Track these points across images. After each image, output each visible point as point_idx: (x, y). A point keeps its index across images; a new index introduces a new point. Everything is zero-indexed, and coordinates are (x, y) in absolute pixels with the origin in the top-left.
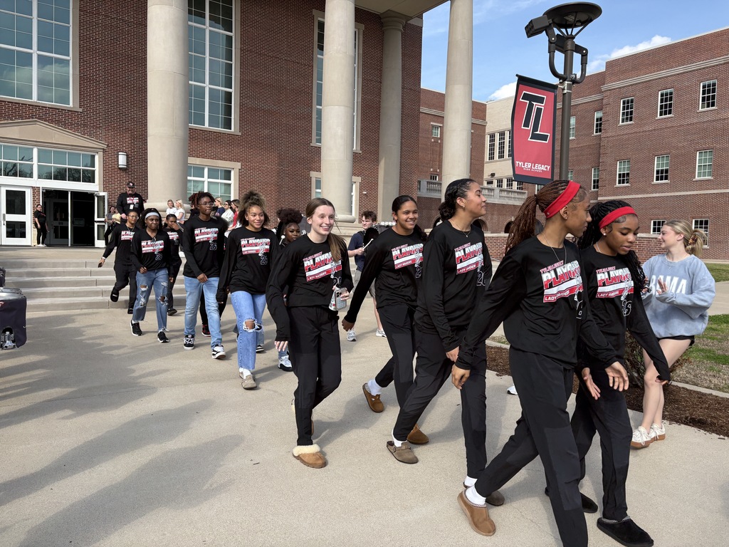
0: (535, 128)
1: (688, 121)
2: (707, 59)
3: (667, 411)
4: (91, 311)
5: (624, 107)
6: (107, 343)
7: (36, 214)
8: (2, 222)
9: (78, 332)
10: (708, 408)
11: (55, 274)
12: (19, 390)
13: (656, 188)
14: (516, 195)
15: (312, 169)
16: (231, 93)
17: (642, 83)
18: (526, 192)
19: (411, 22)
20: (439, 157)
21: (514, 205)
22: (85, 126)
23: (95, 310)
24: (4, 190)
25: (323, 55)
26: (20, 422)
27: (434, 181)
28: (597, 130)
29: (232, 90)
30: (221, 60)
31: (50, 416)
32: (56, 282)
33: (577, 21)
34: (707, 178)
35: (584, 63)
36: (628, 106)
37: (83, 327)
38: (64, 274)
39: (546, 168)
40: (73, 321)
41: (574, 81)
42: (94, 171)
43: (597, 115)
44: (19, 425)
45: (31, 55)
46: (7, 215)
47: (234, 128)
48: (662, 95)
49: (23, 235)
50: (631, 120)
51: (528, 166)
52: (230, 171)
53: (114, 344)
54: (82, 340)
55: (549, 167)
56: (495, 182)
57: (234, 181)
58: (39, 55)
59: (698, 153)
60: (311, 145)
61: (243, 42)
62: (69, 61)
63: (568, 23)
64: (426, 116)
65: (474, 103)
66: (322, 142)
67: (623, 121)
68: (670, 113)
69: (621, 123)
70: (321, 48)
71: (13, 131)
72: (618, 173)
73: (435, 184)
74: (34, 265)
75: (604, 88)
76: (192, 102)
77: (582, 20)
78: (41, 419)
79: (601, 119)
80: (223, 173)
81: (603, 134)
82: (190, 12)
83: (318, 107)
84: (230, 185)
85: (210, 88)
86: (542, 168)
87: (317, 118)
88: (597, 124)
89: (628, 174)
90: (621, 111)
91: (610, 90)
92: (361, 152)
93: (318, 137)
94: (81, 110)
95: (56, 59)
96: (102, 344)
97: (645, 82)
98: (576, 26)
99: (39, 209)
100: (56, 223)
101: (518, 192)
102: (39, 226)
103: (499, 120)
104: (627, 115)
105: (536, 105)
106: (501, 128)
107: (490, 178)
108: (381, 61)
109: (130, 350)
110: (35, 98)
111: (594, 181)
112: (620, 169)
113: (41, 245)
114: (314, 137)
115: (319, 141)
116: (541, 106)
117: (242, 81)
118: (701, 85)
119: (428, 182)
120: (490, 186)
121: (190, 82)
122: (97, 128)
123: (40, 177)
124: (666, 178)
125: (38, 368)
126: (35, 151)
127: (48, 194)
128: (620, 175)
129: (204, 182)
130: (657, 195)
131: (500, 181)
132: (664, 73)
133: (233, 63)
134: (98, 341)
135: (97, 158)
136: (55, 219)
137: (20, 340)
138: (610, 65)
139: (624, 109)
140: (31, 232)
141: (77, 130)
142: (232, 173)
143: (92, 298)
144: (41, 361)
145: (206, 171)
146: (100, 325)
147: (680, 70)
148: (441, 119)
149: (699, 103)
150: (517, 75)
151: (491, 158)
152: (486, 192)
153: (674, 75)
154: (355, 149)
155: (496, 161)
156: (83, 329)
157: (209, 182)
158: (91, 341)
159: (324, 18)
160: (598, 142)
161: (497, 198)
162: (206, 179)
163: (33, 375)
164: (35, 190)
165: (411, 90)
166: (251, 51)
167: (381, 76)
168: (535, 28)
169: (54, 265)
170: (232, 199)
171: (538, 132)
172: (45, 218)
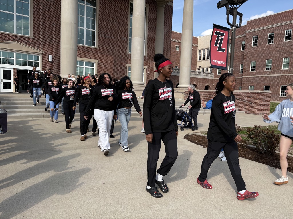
0: (220, 46)
1: (280, 46)
2: (288, 21)
3: (274, 164)
4: (36, 119)
5: (254, 40)
6: (42, 132)
7: (15, 79)
8: (1, 82)
9: (30, 127)
10: (291, 163)
11: (22, 104)
12: (5, 151)
13: (266, 73)
15: (127, 63)
16: (95, 32)
17: (261, 30)
18: (214, 73)
19: (168, 4)
20: (179, 59)
21: (208, 79)
22: (35, 44)
23: (38, 119)
24: (2, 69)
25: (132, 17)
26: (5, 165)
27: (176, 69)
28: (242, 49)
29: (95, 30)
30: (91, 18)
31: (17, 162)
32: (22, 107)
33: (238, 2)
34: (287, 69)
35: (241, 19)
37: (33, 125)
38: (26, 104)
39: (224, 63)
40: (29, 123)
41: (237, 27)
42: (39, 62)
43: (243, 43)
45: (13, 15)
46: (3, 80)
47: (96, 46)
48: (269, 35)
49: (10, 88)
50: (256, 45)
51: (216, 62)
52: (94, 63)
53: (45, 132)
54: (32, 131)
56: (201, 70)
57: (95, 67)
58: (17, 15)
59: (283, 59)
60: (127, 53)
61: (100, 11)
62: (29, 17)
63: (235, 3)
64: (174, 42)
65: (193, 38)
66: (131, 52)
67: (253, 46)
68: (272, 42)
69: (252, 46)
70: (132, 14)
71: (6, 46)
72: (251, 66)
74: (13, 100)
75: (246, 32)
76: (79, 35)
77: (240, 2)
78: (14, 163)
79: (244, 44)
80: (91, 64)
81: (245, 51)
83: (130, 38)
84: (94, 69)
85: (86, 30)
86: (222, 63)
87: (130, 42)
88: (243, 47)
89: (255, 67)
90: (253, 41)
91: (248, 33)
92: (147, 56)
93: (130, 50)
94: (33, 38)
95: (24, 17)
96: (40, 133)
97: (262, 30)
98: (238, 4)
99: (16, 77)
100: (23, 83)
101: (210, 74)
102: (16, 84)
103: (204, 43)
104: (255, 43)
105: (221, 37)
106: (204, 48)
107: (199, 68)
108: (156, 20)
109: (52, 135)
110: (15, 33)
111: (241, 70)
112: (251, 65)
113: (17, 92)
114: (128, 50)
115: (130, 52)
116: (223, 37)
117: (99, 27)
118: (285, 31)
120: (199, 71)
121: (78, 27)
122: (40, 45)
123: (16, 64)
124: (270, 69)
125: (14, 142)
126: (15, 54)
127: (20, 71)
128: (252, 67)
129: (83, 67)
130: (267, 75)
131: (203, 69)
132: (270, 26)
133: (96, 19)
134: (38, 131)
135: (40, 57)
136: (23, 82)
137: (4, 130)
138: (248, 23)
139: (254, 41)
140: (13, 86)
141: (32, 46)
142: (95, 64)
143: (37, 114)
144: (15, 139)
145: (84, 63)
146: (40, 125)
147: (277, 25)
148: (180, 43)
149: (284, 39)
150: (213, 24)
151: (200, 60)
152: (197, 73)
153: (275, 27)
154: (145, 55)
155: (202, 61)
156: (33, 126)
157: (85, 68)
158: (36, 131)
159: (133, 2)
160: (243, 54)
161: (202, 76)
162: (84, 66)
163: (12, 145)
164: (15, 70)
165: (168, 31)
166: (103, 15)
167: (156, 26)
168: (221, 4)
169: (22, 100)
170: (95, 74)
171: (221, 48)
172: (19, 81)
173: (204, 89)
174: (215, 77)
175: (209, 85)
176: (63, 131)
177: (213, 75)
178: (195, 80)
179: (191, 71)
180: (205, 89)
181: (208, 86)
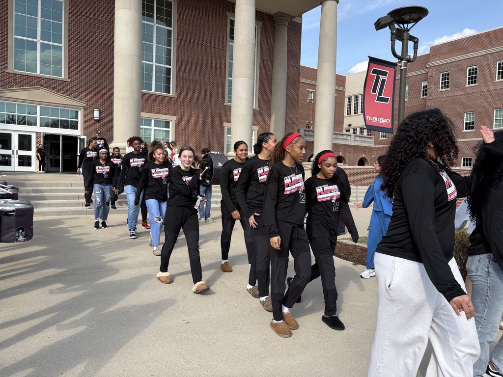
0: (380, 93)
1: (488, 89)
4: (74, 216)
6: (85, 238)
7: (39, 150)
8: (16, 156)
9: (66, 230)
11: (51, 191)
12: (27, 270)
13: (465, 135)
14: (366, 140)
15: (225, 121)
16: (170, 69)
17: (455, 61)
18: (373, 137)
19: (294, 20)
20: (313, 113)
21: (365, 146)
22: (72, 91)
23: (78, 216)
24: (17, 134)
25: (233, 43)
27: (309, 129)
28: (423, 94)
29: (171, 67)
30: (164, 46)
33: (411, 19)
34: (501, 128)
35: (416, 48)
36: (445, 78)
37: (70, 227)
38: (57, 191)
39: (388, 121)
40: (63, 223)
41: (409, 61)
42: (77, 122)
43: (424, 84)
44: (27, 293)
45: (36, 43)
46: (19, 151)
47: (172, 93)
48: (470, 70)
49: (29, 165)
50: (447, 88)
51: (375, 119)
52: (169, 122)
54: (69, 236)
55: (389, 121)
56: (352, 130)
57: (171, 129)
58: (41, 43)
59: (495, 110)
60: (225, 104)
61: (178, 34)
62: (61, 47)
63: (405, 20)
64: (304, 84)
65: (337, 76)
66: (232, 102)
67: (442, 89)
68: (475, 82)
69: (440, 90)
70: (232, 38)
71: (23, 94)
73: (310, 131)
74: (37, 185)
75: (428, 65)
76: (144, 74)
77: (414, 19)
79: (426, 87)
80: (164, 124)
81: (428, 97)
82: (143, 14)
83: (230, 78)
84: (169, 131)
85: (156, 66)
86: (385, 121)
87: (229, 86)
88: (423, 91)
91: (433, 67)
92: (258, 109)
93: (229, 99)
94: (69, 80)
95: (53, 45)
96: (83, 239)
97: (457, 61)
98: (410, 23)
99: (41, 147)
100: (52, 157)
101: (367, 138)
102: (40, 158)
103: (355, 87)
104: (445, 84)
105: (382, 77)
106: (356, 93)
107: (348, 128)
108: (273, 47)
109: (101, 244)
110: (38, 72)
113: (41, 172)
114: (227, 99)
115: (230, 101)
116: (385, 78)
117: (178, 61)
118: (498, 63)
119: (304, 130)
120: (348, 133)
121: (143, 61)
122: (80, 92)
123: (41, 125)
124: (472, 128)
125: (40, 255)
126: (38, 108)
127: (47, 137)
129: (151, 129)
130: (466, 140)
131: (355, 130)
132: (471, 55)
133: (172, 48)
134: (80, 237)
135: (79, 113)
136: (51, 154)
137: (29, 236)
138: (433, 49)
139: (442, 80)
140: (35, 162)
141: (67, 94)
142: (171, 123)
143: (76, 208)
144: (43, 250)
145: (153, 122)
146: (81, 226)
147: (483, 52)
148: (314, 86)
149: (496, 76)
150: (369, 57)
151: (349, 113)
152: (345, 137)
153: (479, 56)
154: (254, 107)
155: (353, 116)
156: (70, 229)
157: (154, 130)
158: (75, 237)
159: (234, 18)
160: (424, 103)
161: (353, 141)
162: (152, 127)
163: (37, 260)
164: (38, 134)
165: (293, 66)
166: (184, 40)
167: (273, 57)
168: (382, 24)
169: (51, 185)
170: (170, 141)
171: (382, 96)
172: (44, 153)
173: (357, 163)
174: (375, 144)
175: (366, 157)
176: (118, 237)
177: (373, 140)
178: (341, 148)
179: (334, 134)
180: (359, 165)
181: (364, 158)
